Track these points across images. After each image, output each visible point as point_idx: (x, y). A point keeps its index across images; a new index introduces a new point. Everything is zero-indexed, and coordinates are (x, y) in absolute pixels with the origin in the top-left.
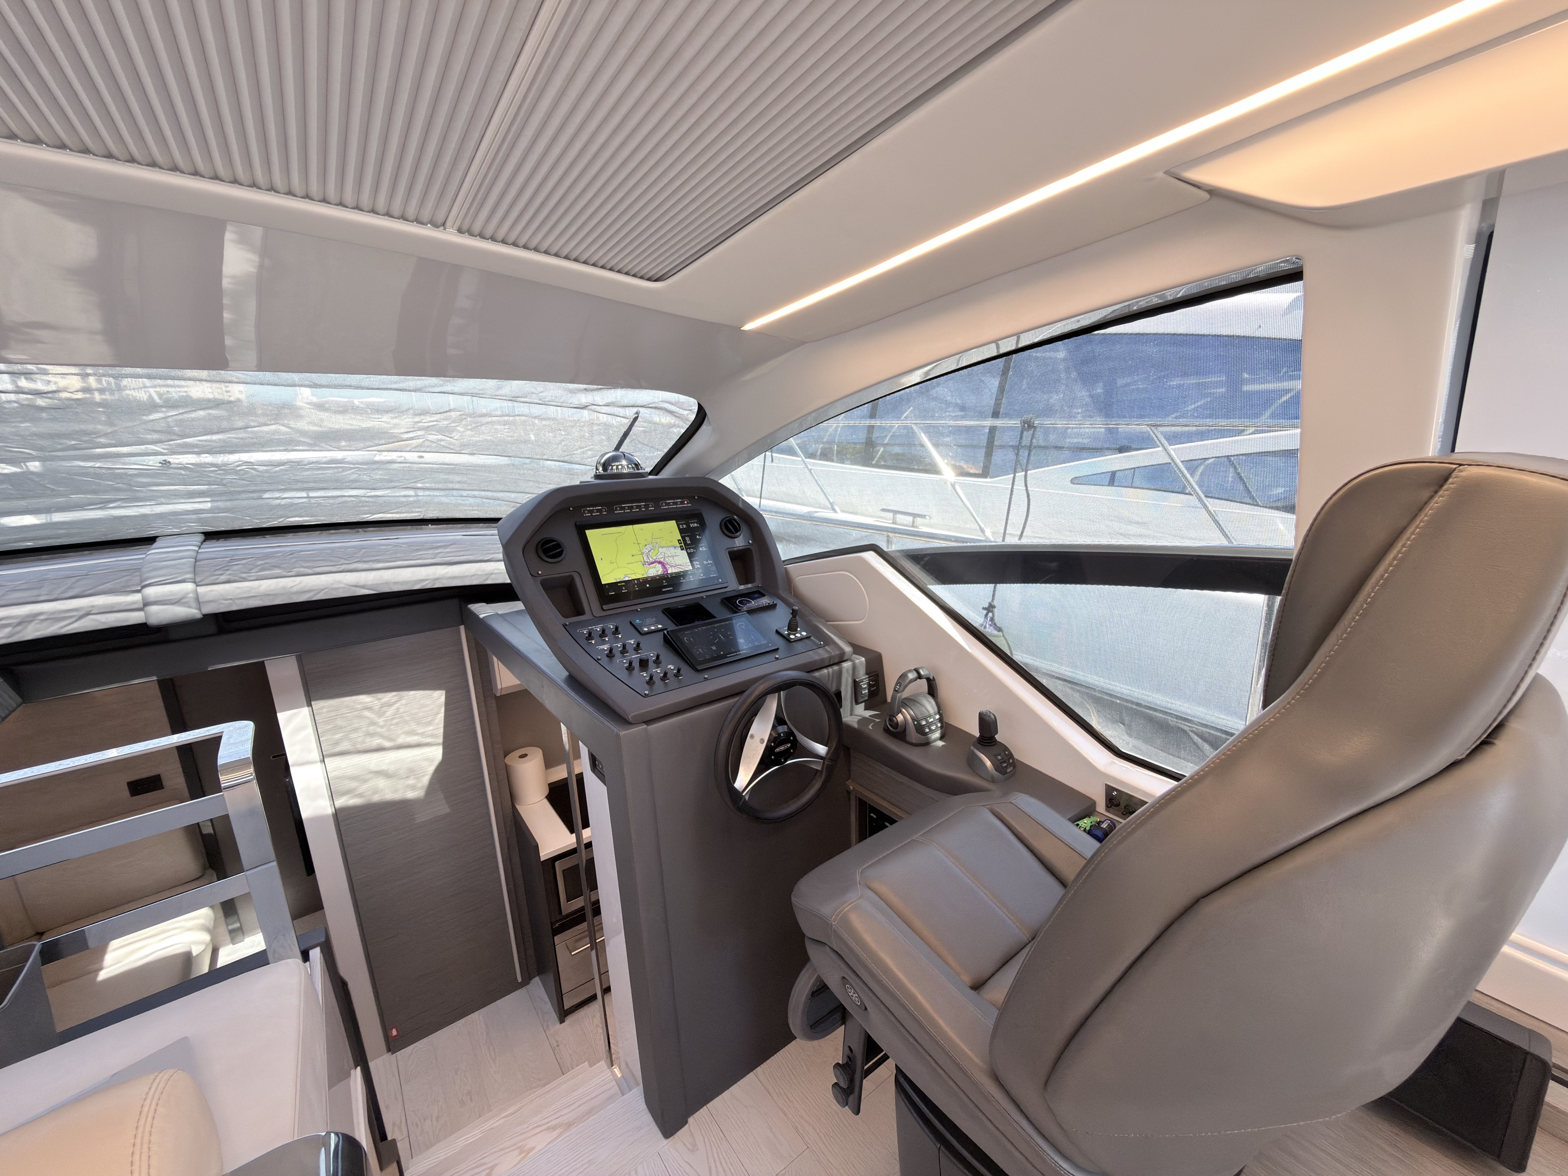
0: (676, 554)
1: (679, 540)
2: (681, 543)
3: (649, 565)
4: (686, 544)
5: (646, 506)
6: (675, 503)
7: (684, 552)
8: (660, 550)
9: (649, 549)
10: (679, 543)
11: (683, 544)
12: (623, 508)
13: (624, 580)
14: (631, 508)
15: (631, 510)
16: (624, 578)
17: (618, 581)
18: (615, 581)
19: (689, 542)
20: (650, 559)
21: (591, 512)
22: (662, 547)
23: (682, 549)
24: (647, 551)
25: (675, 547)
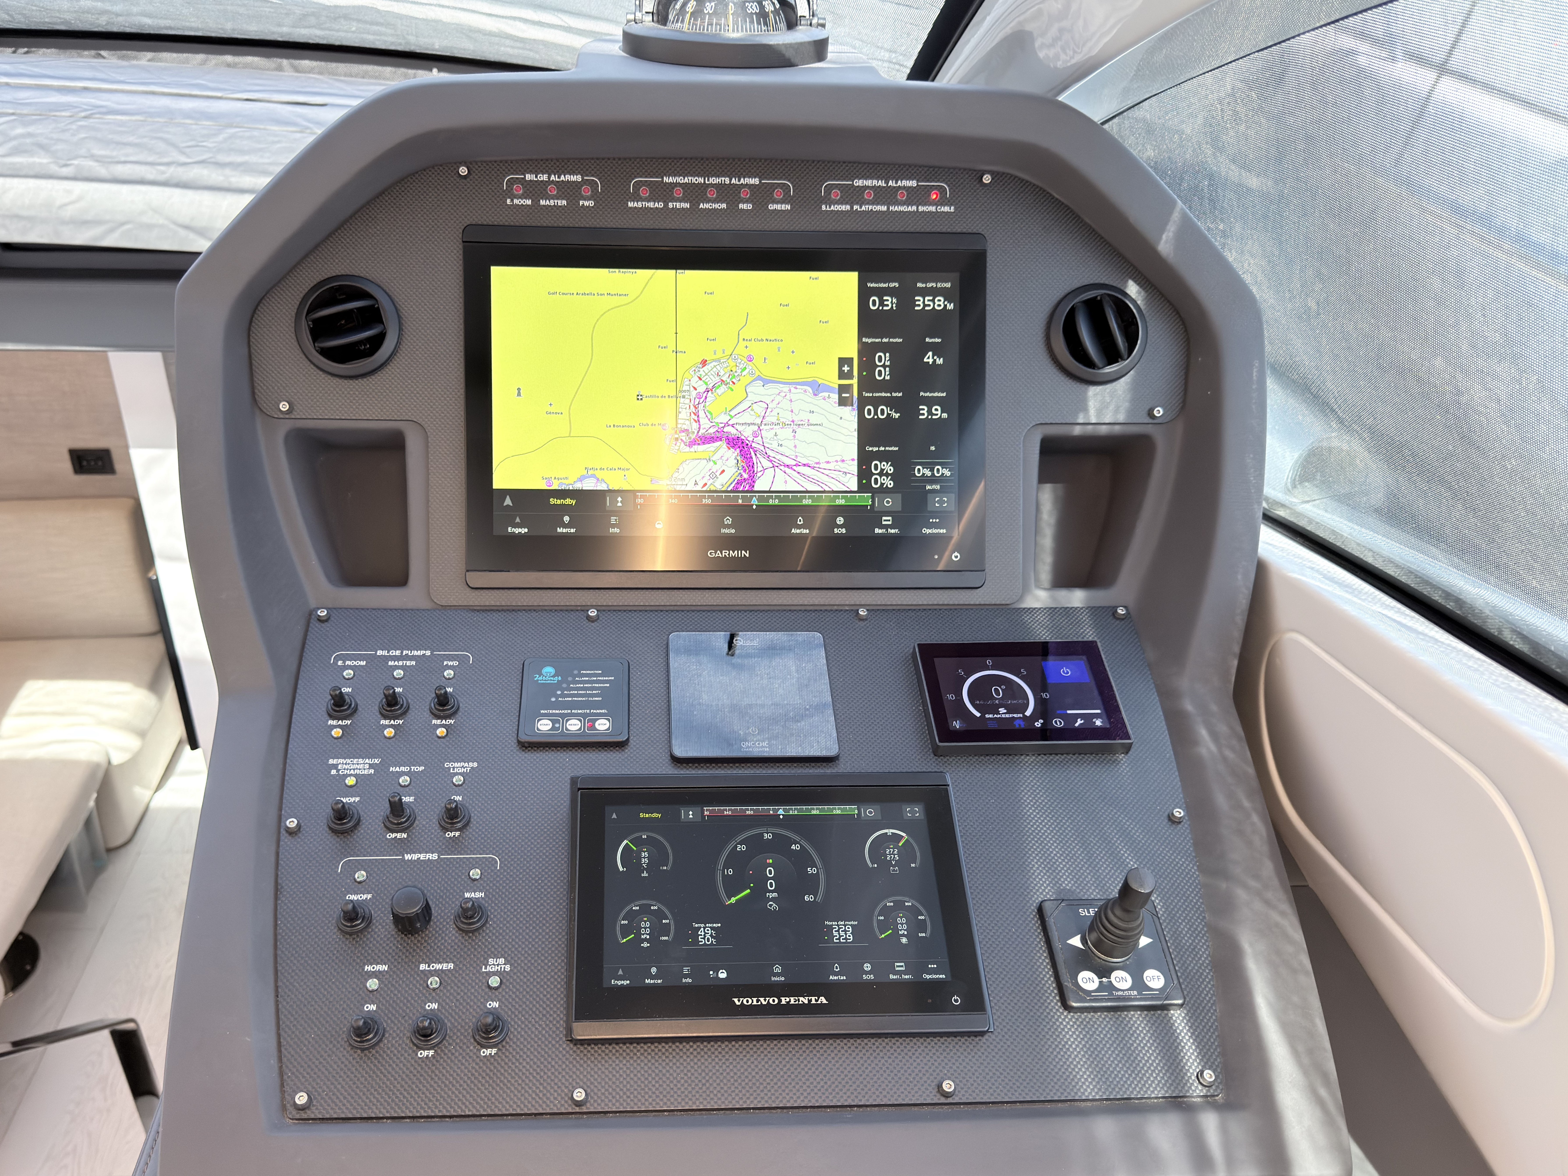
0: (814, 419)
1: (843, 361)
2: (849, 375)
3: (692, 443)
4: (867, 382)
5: (761, 196)
6: (885, 196)
7: (849, 417)
8: (757, 389)
9: (713, 380)
10: (842, 375)
11: (854, 382)
12: (664, 193)
13: (578, 486)
14: (695, 194)
15: (695, 205)
16: (581, 479)
17: (555, 487)
18: (542, 486)
19: (883, 374)
20: (704, 421)
21: (536, 191)
22: (766, 382)
23: (842, 402)
24: (702, 389)
25: (817, 388)
